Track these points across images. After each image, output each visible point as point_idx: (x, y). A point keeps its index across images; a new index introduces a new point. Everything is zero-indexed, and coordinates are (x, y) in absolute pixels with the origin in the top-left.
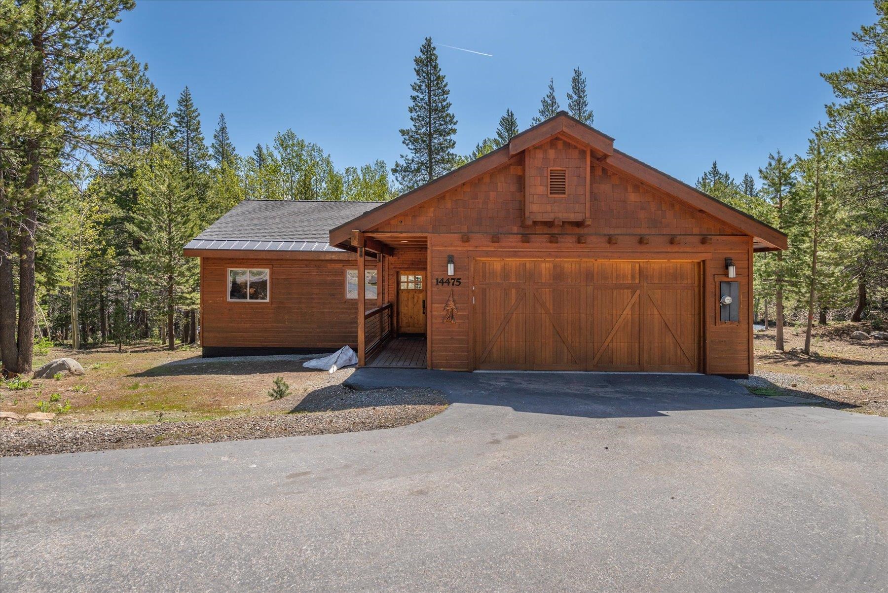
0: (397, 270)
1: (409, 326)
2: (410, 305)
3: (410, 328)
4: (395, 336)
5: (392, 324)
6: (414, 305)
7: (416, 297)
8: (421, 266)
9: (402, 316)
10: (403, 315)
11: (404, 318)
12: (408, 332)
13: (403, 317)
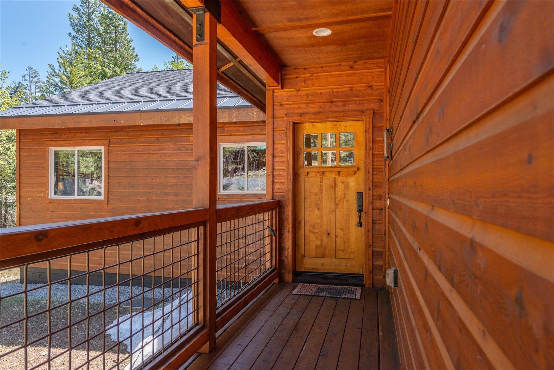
0: (297, 119)
1: (323, 256)
2: (327, 204)
3: (326, 261)
4: (289, 277)
5: (281, 249)
6: (336, 205)
7: (340, 186)
8: (350, 107)
9: (306, 230)
10: (308, 228)
11: (312, 237)
12: (322, 269)
13: (308, 233)
